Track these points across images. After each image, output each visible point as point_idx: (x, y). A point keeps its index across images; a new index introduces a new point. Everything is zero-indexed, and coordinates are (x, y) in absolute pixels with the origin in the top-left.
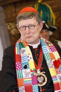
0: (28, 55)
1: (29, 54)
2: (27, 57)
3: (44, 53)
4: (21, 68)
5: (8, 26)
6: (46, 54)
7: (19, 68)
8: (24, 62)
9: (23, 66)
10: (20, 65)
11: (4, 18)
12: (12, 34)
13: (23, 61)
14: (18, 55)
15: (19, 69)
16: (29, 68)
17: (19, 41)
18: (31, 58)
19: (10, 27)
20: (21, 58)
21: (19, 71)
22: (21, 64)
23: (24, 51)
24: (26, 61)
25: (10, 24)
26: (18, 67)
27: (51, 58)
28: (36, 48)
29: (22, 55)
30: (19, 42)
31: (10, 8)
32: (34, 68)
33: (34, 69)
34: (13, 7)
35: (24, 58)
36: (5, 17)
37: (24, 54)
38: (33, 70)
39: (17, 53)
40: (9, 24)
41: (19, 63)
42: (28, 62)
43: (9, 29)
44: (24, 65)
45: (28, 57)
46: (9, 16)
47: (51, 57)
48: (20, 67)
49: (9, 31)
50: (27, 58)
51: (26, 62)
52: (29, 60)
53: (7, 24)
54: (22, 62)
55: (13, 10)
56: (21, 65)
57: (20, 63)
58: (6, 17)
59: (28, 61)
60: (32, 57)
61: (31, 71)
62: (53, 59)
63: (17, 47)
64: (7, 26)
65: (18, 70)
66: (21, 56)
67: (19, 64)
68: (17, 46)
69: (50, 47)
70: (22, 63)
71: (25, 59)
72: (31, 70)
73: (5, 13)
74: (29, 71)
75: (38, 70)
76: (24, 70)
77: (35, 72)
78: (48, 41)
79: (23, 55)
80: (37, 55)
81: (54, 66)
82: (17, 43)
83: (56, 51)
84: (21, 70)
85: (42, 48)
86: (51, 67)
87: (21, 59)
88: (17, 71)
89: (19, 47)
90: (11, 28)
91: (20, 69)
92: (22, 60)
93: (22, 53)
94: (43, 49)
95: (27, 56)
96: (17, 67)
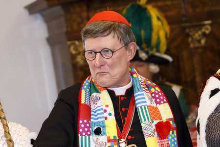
0: (105, 108)
1: (107, 106)
2: (103, 111)
3: (137, 106)
4: (89, 133)
5: (72, 48)
6: (141, 107)
7: (84, 131)
8: (95, 121)
9: (92, 129)
10: (88, 125)
11: (64, 30)
12: (78, 63)
13: (94, 119)
14: (85, 105)
15: (84, 134)
16: (105, 134)
17: (89, 79)
18: (110, 114)
19: (76, 49)
20: (90, 111)
21: (84, 137)
22: (90, 124)
23: (98, 99)
24: (99, 120)
25: (77, 43)
26: (83, 129)
27: (151, 117)
28: (122, 96)
29: (92, 107)
30: (89, 81)
31: (78, 9)
32: (116, 134)
33: (114, 137)
34: (85, 8)
35: (97, 112)
36: (67, 27)
37: (98, 105)
38: (112, 138)
39: (83, 102)
40: (74, 44)
41: (85, 121)
42: (103, 122)
43: (74, 52)
44: (95, 128)
45: (105, 111)
46: (76, 27)
47: (152, 114)
48: (86, 129)
49: (73, 57)
50: (102, 113)
51: (100, 122)
52: (106, 118)
53: (69, 43)
54: (92, 120)
55: (85, 14)
56: (90, 127)
57: (88, 122)
58: (69, 29)
59: (104, 119)
60: (113, 113)
61: (109, 141)
62: (156, 120)
63: (85, 89)
64: (69, 47)
65: (82, 135)
66: (90, 109)
67: (85, 124)
68: (85, 87)
69: (153, 95)
70: (93, 122)
71: (99, 116)
72: (109, 137)
73: (67, 21)
74: (104, 141)
75: (123, 140)
76: (94, 137)
77: (116, 143)
78: (149, 82)
79: (96, 106)
80: (123, 109)
81: (156, 133)
82: (86, 83)
83: (164, 102)
84: (87, 137)
85: (135, 95)
86: (150, 136)
87: (90, 115)
88: (80, 137)
89: (88, 90)
90: (78, 52)
91: (86, 134)
92: (92, 116)
93: (94, 104)
94: (136, 98)
95: (102, 109)
96: (81, 130)
